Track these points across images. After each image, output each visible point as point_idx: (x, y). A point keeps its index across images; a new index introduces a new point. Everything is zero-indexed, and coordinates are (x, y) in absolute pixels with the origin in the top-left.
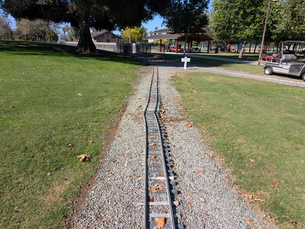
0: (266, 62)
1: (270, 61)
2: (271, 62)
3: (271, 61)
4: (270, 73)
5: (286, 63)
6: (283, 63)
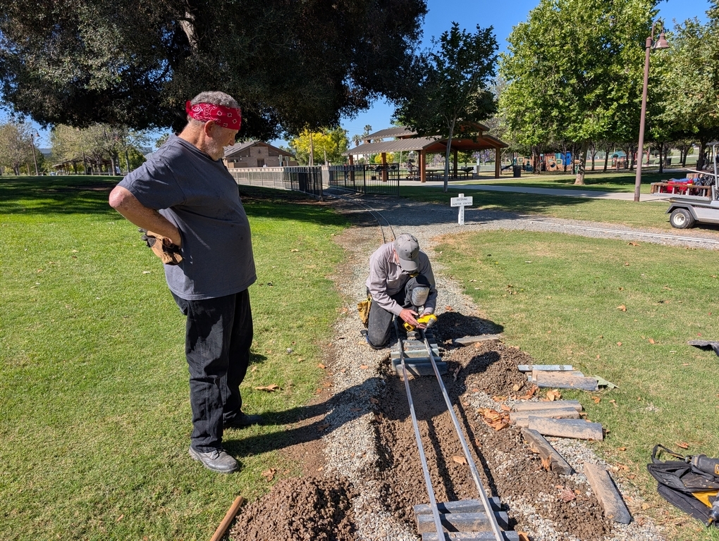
0: (673, 195)
1: (684, 193)
2: (687, 195)
3: (687, 192)
4: (686, 222)
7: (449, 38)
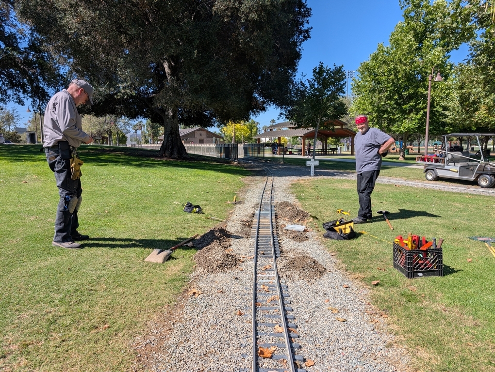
0: (427, 163)
1: (432, 162)
4: (433, 177)
7: (317, 71)
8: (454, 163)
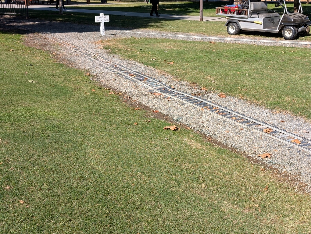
0: (228, 15)
2: (235, 15)
4: (236, 31)
5: (256, 16)
6: (253, 16)
8: (258, 14)
